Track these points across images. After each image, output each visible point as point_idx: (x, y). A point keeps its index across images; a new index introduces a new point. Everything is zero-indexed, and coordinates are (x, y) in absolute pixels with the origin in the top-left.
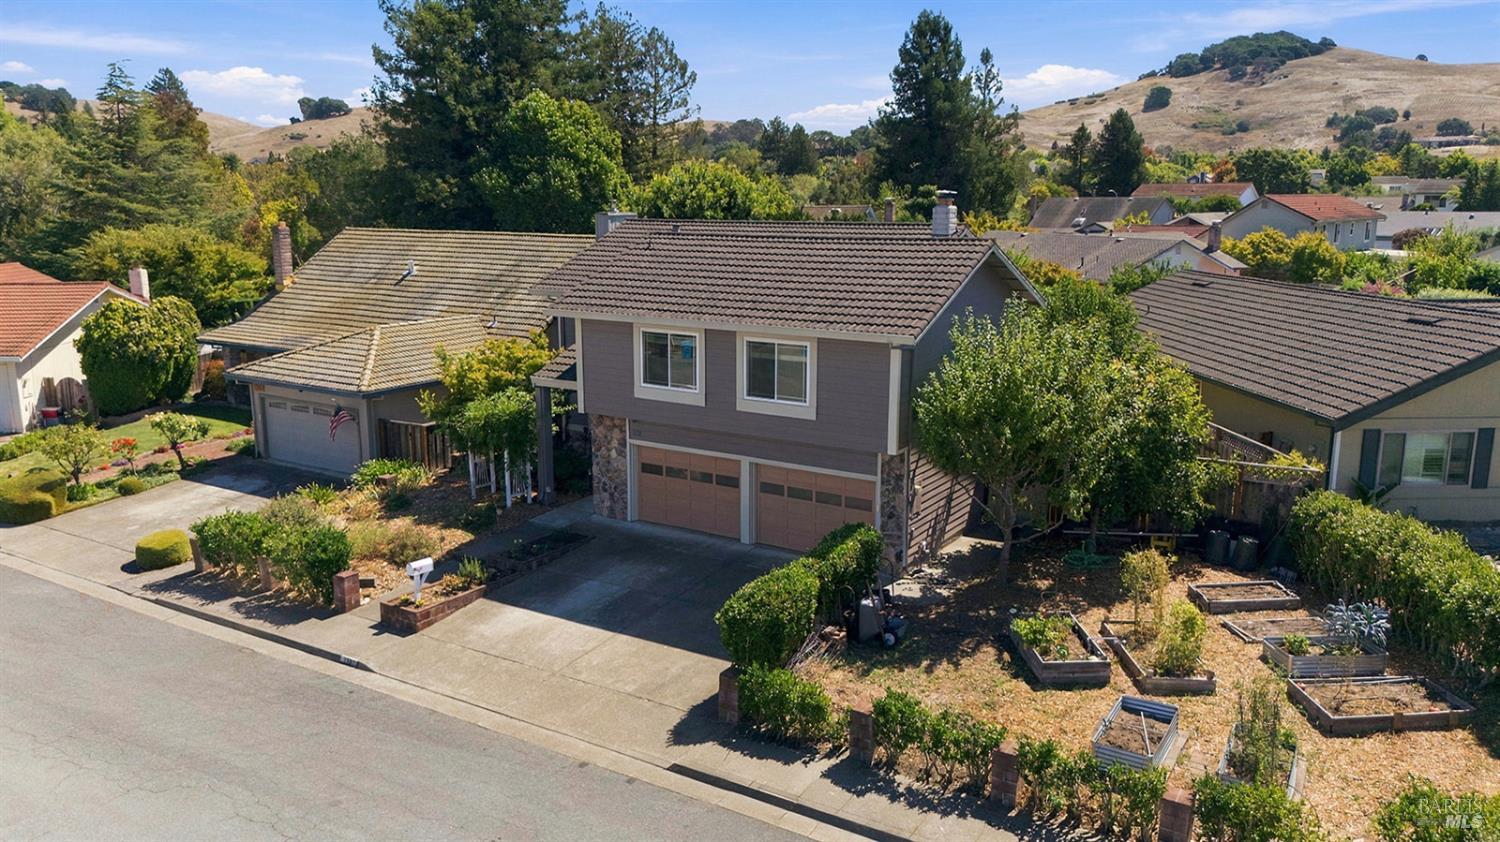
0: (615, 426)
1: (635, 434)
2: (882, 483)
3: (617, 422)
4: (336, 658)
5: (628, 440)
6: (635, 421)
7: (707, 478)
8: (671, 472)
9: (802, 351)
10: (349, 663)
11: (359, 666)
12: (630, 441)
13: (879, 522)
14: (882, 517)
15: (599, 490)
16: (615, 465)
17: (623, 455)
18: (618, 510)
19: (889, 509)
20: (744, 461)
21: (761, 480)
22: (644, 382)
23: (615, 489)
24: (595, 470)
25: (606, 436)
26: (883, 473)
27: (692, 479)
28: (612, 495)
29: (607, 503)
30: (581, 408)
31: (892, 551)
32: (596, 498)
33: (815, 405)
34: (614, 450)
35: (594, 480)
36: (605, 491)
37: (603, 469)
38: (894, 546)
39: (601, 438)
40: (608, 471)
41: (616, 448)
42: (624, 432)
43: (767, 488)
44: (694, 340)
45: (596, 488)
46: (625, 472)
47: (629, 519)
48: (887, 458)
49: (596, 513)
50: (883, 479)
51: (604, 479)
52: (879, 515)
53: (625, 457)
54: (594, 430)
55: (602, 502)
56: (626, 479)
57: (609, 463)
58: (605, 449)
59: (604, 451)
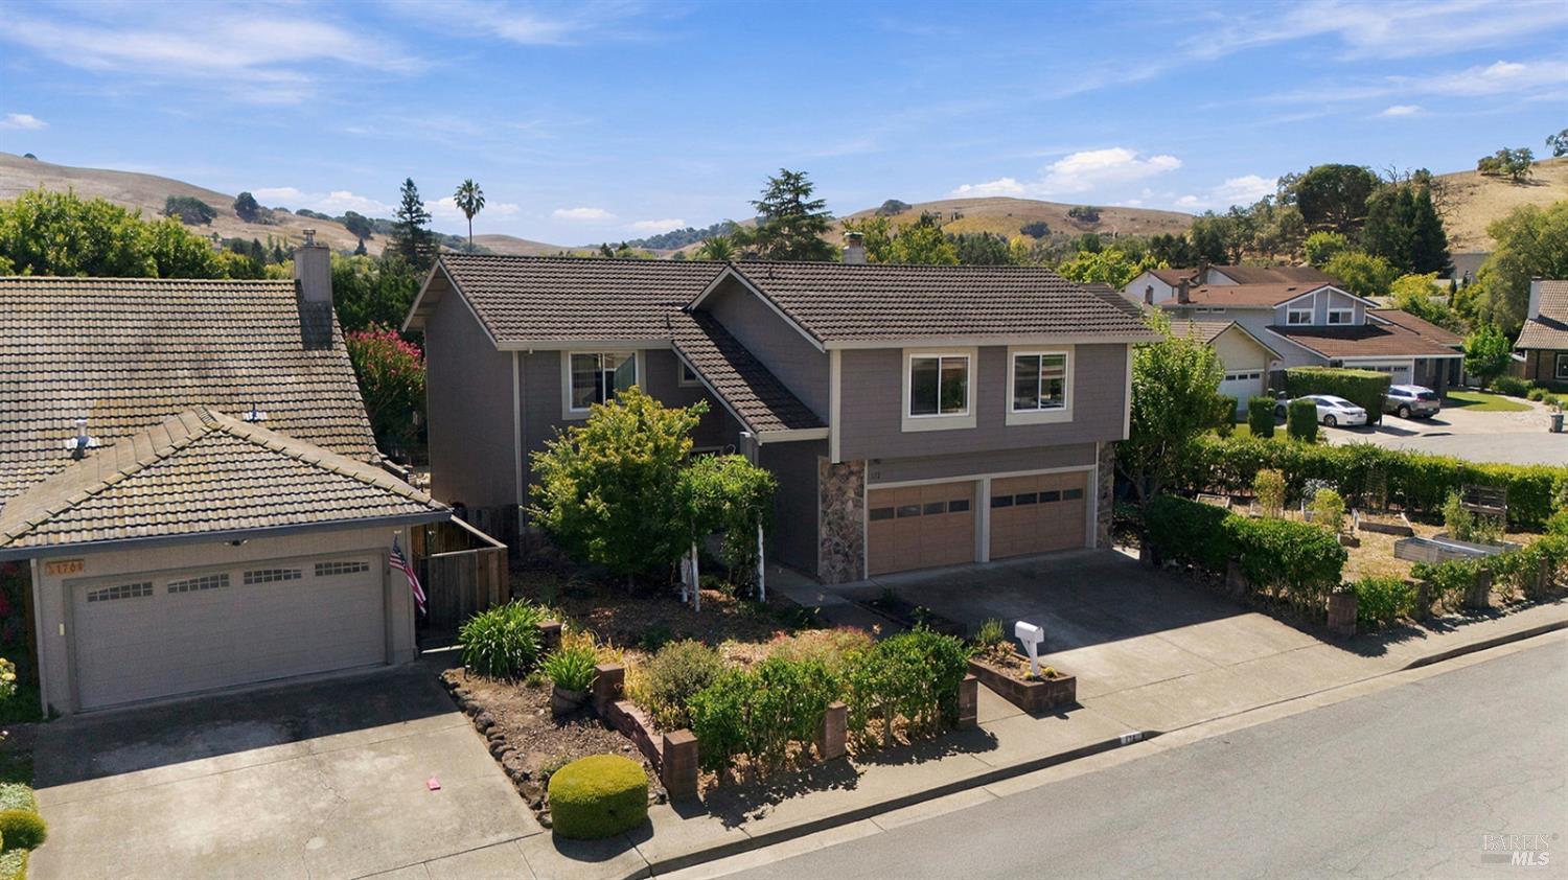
0: (852, 473)
1: (874, 478)
2: (1099, 470)
3: (855, 468)
4: (1115, 744)
5: (866, 485)
6: (877, 461)
7: (934, 509)
8: (903, 513)
9: (1060, 360)
10: (1134, 740)
11: (1147, 736)
12: (867, 487)
13: (1096, 505)
14: (1098, 499)
15: (830, 554)
16: (851, 518)
17: (858, 505)
18: (853, 571)
19: (1104, 491)
20: (986, 480)
21: (994, 495)
22: (912, 414)
23: (850, 547)
24: (823, 532)
25: (839, 489)
26: (1100, 460)
27: (925, 514)
28: (846, 555)
29: (839, 567)
30: (836, 458)
31: (1105, 527)
32: (823, 565)
33: (1071, 407)
34: (850, 502)
35: (823, 544)
36: (837, 552)
37: (835, 528)
38: (1106, 521)
39: (833, 491)
40: (841, 528)
41: (853, 499)
42: (862, 478)
43: (998, 502)
44: (963, 360)
45: (824, 554)
46: (862, 523)
47: (866, 577)
48: (1103, 447)
49: (825, 583)
50: (1100, 465)
51: (837, 539)
52: (1096, 499)
53: (862, 507)
54: (826, 484)
55: (833, 568)
56: (862, 532)
57: (842, 518)
58: (839, 503)
59: (837, 506)
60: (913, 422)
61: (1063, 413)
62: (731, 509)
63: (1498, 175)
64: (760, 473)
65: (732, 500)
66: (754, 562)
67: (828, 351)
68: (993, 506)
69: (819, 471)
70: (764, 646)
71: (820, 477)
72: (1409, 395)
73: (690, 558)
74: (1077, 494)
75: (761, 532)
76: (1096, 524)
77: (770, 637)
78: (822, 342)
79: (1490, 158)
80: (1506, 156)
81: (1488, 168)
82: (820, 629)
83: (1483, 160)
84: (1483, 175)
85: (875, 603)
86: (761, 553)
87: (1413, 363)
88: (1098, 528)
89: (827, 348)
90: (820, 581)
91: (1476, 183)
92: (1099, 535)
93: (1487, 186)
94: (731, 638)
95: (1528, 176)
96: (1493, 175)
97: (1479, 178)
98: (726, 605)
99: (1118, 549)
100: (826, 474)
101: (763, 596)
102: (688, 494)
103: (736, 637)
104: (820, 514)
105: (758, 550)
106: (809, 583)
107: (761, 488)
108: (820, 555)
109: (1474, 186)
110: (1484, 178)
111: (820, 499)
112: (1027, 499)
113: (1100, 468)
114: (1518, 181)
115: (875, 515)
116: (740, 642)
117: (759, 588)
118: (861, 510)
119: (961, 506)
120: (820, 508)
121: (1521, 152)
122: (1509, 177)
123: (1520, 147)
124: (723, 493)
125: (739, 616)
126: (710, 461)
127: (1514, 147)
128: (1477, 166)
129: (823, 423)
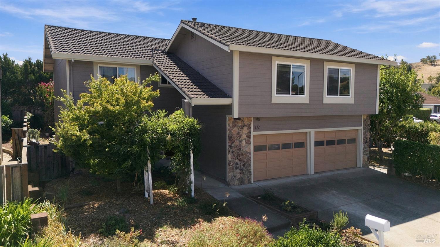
0: (245, 125)
1: (257, 128)
3: (246, 122)
6: (258, 119)
7: (287, 146)
8: (271, 148)
12: (253, 133)
13: (362, 146)
14: (363, 143)
15: (233, 169)
16: (244, 150)
17: (248, 143)
18: (246, 178)
19: (365, 140)
20: (312, 132)
21: (316, 141)
22: (277, 94)
23: (244, 165)
24: (229, 157)
25: (238, 133)
26: (364, 124)
27: (282, 149)
28: (242, 170)
29: (238, 176)
30: (236, 115)
31: (366, 157)
32: (229, 175)
33: (353, 97)
34: (244, 141)
35: (229, 164)
36: (237, 168)
37: (236, 155)
38: (367, 155)
39: (235, 135)
40: (239, 155)
41: (245, 139)
42: (250, 128)
43: (318, 144)
44: (303, 67)
45: (230, 169)
46: (250, 153)
47: (252, 182)
48: (365, 118)
49: (231, 185)
50: (364, 127)
51: (237, 161)
52: (362, 143)
53: (250, 144)
54: (231, 130)
55: (235, 177)
56: (250, 158)
57: (240, 150)
58: (238, 141)
59: (237, 143)
60: (278, 98)
61: (349, 99)
62: (172, 140)
63: (427, 63)
64: (191, 120)
65: (173, 135)
66: (188, 173)
67: (232, 51)
68: (315, 146)
69: (227, 123)
70: (189, 230)
71: (227, 126)
72: (437, 116)
73: (147, 171)
74: (353, 141)
75: (192, 156)
76: (362, 156)
77: (193, 223)
78: (228, 46)
79: (424, 59)
80: (429, 58)
81: (423, 61)
82: (227, 215)
83: (422, 59)
84: (422, 63)
85: (259, 198)
86: (192, 168)
87: (433, 107)
88: (363, 158)
89: (231, 49)
90: (228, 184)
91: (421, 65)
92: (364, 161)
93: (424, 66)
94: (167, 224)
95: (436, 63)
96: (425, 63)
97: (421, 64)
98: (171, 199)
99: (372, 168)
100: (231, 125)
101: (193, 194)
102: (145, 131)
103: (170, 224)
104: (228, 147)
105: (190, 166)
106: (221, 185)
107: (192, 128)
108: (228, 170)
109: (420, 66)
110: (423, 64)
111: (227, 138)
112: (331, 143)
113: (364, 129)
114: (432, 65)
115: (258, 149)
116: (172, 228)
117: (191, 189)
118: (249, 146)
119: (301, 145)
120: (228, 144)
121: (433, 56)
122: (430, 64)
123: (433, 55)
124: (167, 130)
125: (177, 207)
126: (162, 113)
127: (431, 55)
128: (420, 61)
129: (230, 97)
